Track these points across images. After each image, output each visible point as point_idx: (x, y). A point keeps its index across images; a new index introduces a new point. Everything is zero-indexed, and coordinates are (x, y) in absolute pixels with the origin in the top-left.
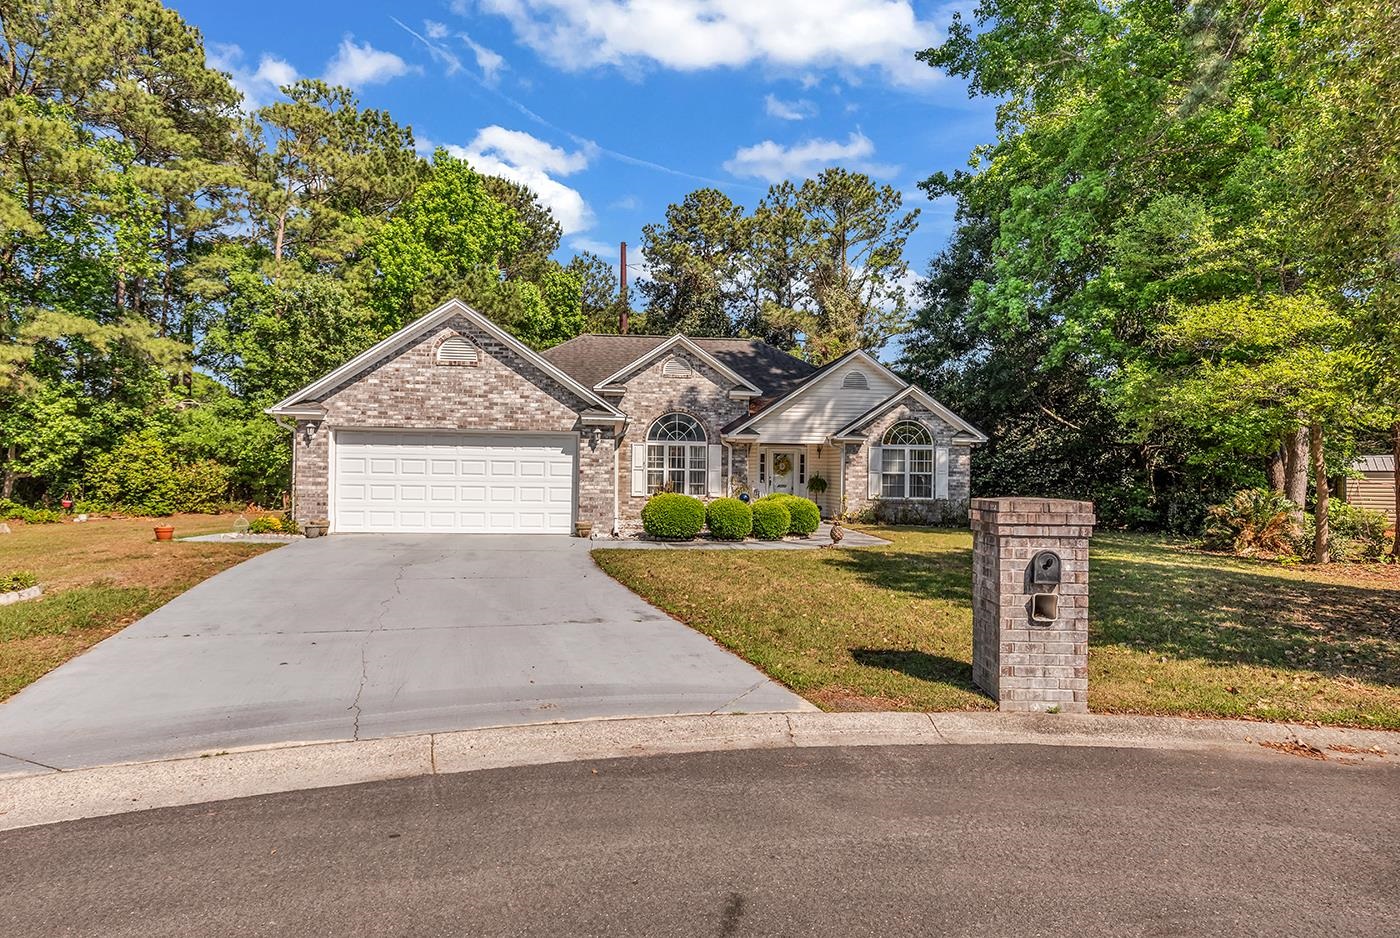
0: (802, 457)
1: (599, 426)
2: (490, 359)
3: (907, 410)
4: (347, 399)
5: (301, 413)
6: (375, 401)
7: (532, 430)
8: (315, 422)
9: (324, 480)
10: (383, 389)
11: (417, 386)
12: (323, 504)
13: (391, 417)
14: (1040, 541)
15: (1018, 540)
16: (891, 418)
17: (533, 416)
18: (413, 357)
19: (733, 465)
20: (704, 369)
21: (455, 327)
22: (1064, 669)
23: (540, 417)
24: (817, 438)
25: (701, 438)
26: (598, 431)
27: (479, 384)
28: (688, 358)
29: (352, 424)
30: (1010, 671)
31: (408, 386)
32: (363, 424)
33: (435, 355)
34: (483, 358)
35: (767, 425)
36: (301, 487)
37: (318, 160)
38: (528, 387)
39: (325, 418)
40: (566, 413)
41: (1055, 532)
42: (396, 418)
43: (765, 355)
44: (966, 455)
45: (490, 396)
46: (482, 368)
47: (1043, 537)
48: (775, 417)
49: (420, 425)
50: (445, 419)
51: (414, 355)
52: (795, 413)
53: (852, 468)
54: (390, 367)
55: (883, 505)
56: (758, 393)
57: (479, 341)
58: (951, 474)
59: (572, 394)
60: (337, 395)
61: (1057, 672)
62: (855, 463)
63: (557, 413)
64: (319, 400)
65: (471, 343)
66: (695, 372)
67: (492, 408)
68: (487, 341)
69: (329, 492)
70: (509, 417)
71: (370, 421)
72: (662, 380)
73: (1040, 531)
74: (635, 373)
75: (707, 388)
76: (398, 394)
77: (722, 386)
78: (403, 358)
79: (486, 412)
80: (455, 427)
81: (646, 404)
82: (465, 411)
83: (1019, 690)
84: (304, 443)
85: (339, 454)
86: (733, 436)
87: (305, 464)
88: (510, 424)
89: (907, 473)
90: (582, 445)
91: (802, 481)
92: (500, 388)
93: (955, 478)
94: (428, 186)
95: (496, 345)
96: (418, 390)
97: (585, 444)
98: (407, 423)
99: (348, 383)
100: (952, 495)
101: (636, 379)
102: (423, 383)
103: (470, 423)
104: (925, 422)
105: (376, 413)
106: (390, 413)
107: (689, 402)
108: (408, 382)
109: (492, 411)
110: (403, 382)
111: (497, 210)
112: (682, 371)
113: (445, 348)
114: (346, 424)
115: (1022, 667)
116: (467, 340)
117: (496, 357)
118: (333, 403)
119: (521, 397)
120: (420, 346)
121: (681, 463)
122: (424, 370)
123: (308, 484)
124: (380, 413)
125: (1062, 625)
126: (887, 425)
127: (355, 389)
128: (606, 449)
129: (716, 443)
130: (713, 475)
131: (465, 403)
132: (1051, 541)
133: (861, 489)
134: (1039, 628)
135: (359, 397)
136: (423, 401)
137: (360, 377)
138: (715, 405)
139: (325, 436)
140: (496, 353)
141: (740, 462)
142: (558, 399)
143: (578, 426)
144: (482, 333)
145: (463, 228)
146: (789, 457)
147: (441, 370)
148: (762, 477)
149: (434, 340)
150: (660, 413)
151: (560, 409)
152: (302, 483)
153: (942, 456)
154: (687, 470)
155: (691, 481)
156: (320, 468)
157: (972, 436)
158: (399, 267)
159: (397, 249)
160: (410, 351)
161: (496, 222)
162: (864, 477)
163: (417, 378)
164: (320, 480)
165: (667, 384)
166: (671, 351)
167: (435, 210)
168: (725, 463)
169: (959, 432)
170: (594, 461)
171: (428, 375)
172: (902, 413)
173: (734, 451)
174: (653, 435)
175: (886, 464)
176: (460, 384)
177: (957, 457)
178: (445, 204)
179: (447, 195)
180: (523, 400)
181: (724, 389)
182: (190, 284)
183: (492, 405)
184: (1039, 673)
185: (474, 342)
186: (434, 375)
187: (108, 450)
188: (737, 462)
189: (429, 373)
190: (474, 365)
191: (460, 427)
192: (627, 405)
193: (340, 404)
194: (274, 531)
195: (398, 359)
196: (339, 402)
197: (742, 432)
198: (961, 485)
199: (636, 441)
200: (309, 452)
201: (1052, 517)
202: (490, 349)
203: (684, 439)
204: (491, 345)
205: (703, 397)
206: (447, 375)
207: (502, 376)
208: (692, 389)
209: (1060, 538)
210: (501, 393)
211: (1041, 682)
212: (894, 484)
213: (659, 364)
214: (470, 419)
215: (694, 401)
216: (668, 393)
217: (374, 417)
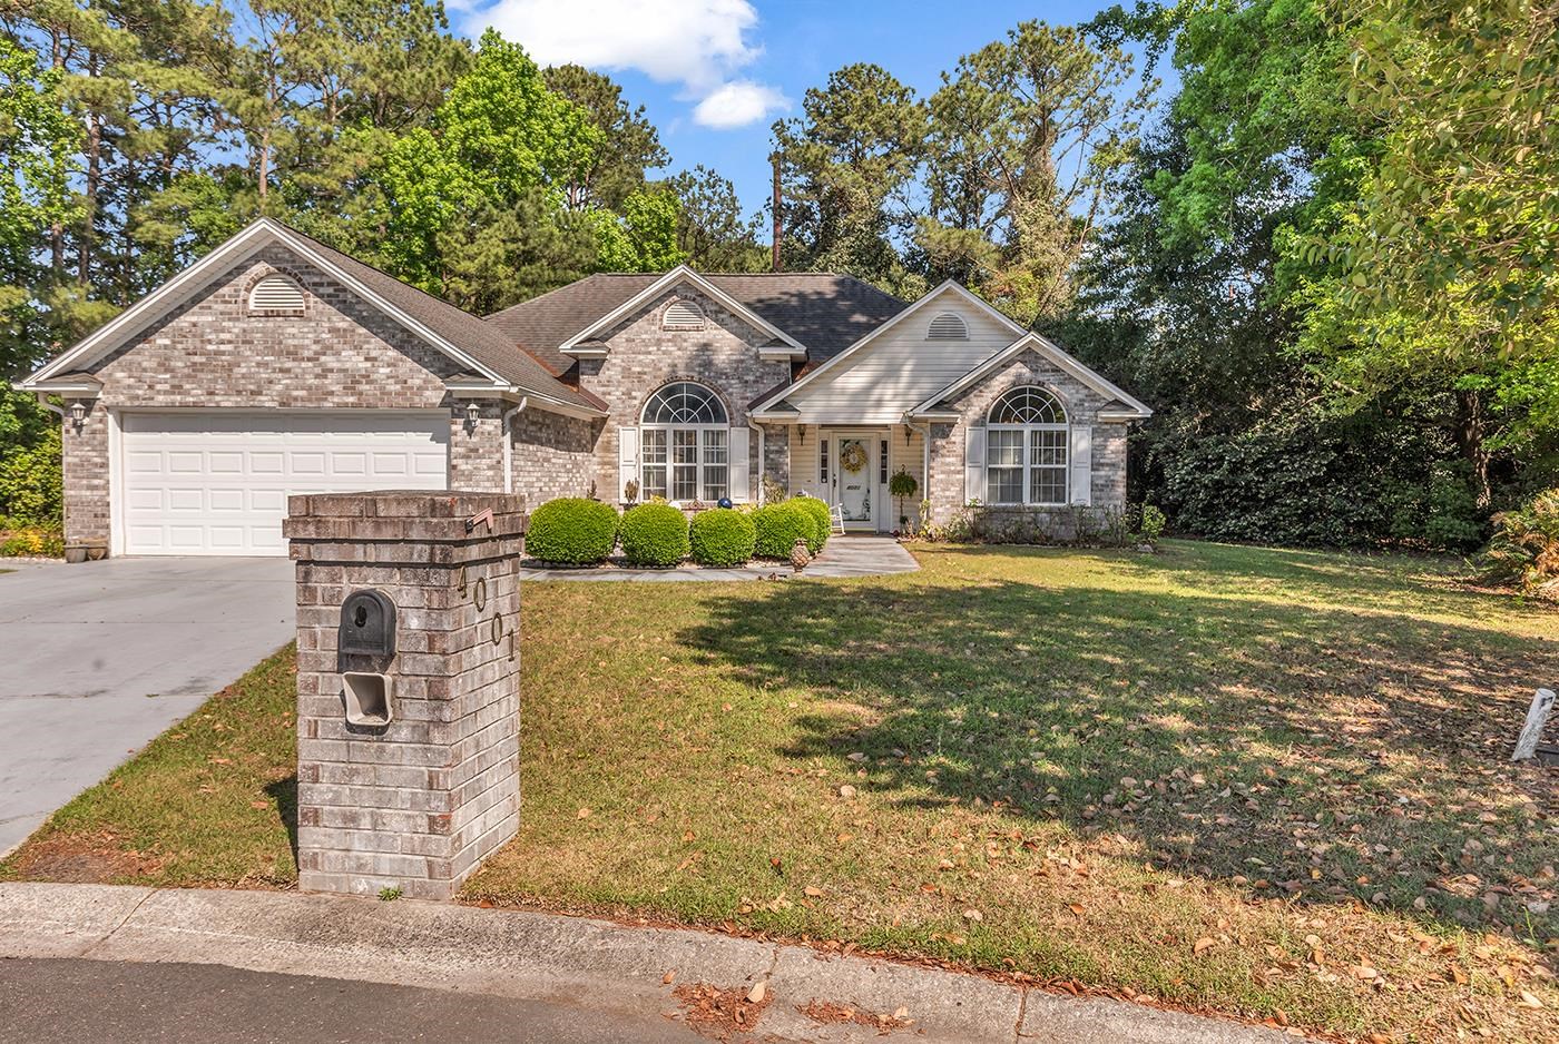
0: (884, 444)
1: (476, 400)
2: (322, 306)
3: (1025, 370)
4: (128, 368)
5: (67, 388)
6: (166, 371)
7: (382, 407)
8: (82, 401)
9: (102, 482)
10: (176, 353)
11: (222, 347)
12: (101, 515)
13: (187, 393)
14: (366, 571)
15: (326, 569)
16: (1001, 383)
17: (382, 389)
18: (215, 306)
19: (766, 457)
20: (722, 316)
21: (271, 261)
22: (409, 817)
23: (393, 387)
24: (889, 415)
25: (720, 418)
26: (473, 406)
27: (307, 342)
28: (698, 301)
29: (136, 403)
30: (316, 818)
31: (210, 347)
32: (151, 403)
33: (245, 301)
34: (312, 305)
35: (813, 398)
36: (72, 493)
37: (302, 53)
38: (376, 345)
39: (100, 395)
40: (430, 382)
41: (386, 554)
42: (195, 395)
43: (852, 296)
44: (1120, 437)
45: (323, 358)
46: (310, 320)
47: (370, 565)
48: (824, 383)
49: (228, 402)
50: (260, 393)
51: (216, 302)
52: (855, 379)
53: (939, 459)
54: (185, 321)
55: (989, 513)
56: (800, 350)
57: (306, 279)
58: (1096, 466)
59: (439, 353)
60: (115, 363)
61: (395, 821)
62: (945, 451)
63: (418, 382)
64: (92, 371)
65: (296, 283)
66: (710, 323)
67: (326, 377)
68: (317, 280)
69: (111, 499)
70: (350, 388)
71: (161, 398)
72: (660, 335)
73: (359, 554)
74: (622, 325)
75: (726, 346)
76: (197, 359)
77: (748, 342)
78: (201, 308)
79: (316, 382)
80: (274, 404)
81: (638, 369)
82: (288, 381)
83: (332, 853)
84: (73, 431)
85: (122, 445)
86: (760, 414)
87: (77, 460)
88: (351, 399)
89: (1027, 467)
90: (454, 428)
91: (883, 480)
92: (335, 346)
93: (1102, 473)
94: (462, 83)
95: (329, 284)
96: (223, 353)
97: (458, 427)
98: (210, 401)
99: (129, 346)
100: (1095, 499)
101: (623, 335)
102: (230, 342)
103: (296, 399)
104: (1054, 388)
105: (167, 387)
106: (187, 386)
107: (700, 366)
108: (210, 342)
109: (326, 382)
110: (202, 342)
111: (559, 110)
112: (691, 320)
113: (260, 292)
114: (128, 404)
115: (336, 809)
116: (290, 279)
117: (330, 303)
118: (110, 375)
119: (367, 359)
120: (225, 290)
121: (690, 455)
122: (231, 324)
123: (81, 488)
124: (173, 386)
125: (405, 734)
126: (995, 394)
127: (139, 354)
128: (489, 434)
129: (742, 426)
130: (737, 473)
131: (288, 371)
132: (382, 572)
133: (953, 492)
134: (365, 737)
135: (145, 364)
136: (230, 368)
137: (144, 336)
138: (739, 369)
139: (101, 421)
140: (329, 296)
141: (777, 452)
142: (419, 361)
143: (447, 400)
144: (309, 268)
145: (511, 139)
146: (863, 444)
147: (255, 323)
148: (824, 475)
149: (243, 280)
150: (658, 382)
151: (419, 376)
152: (73, 487)
153: (1080, 442)
154: (700, 466)
155: (706, 481)
156: (96, 465)
157: (1127, 407)
158: (420, 195)
159: (419, 172)
160: (211, 298)
161: (559, 127)
162: (959, 472)
163: (223, 336)
164: (96, 482)
165: (669, 340)
166: (673, 292)
167: (474, 115)
168: (754, 455)
169: (1109, 403)
170: (472, 450)
171: (236, 330)
172: (1019, 376)
173: (767, 438)
174: (651, 415)
175: (993, 454)
176: (280, 343)
177: (1106, 441)
178: (484, 106)
179: (489, 95)
180: (369, 364)
181: (753, 345)
182: (140, 229)
183: (326, 371)
184: (366, 822)
185: (299, 280)
186: (244, 331)
187: (30, 449)
188: (772, 452)
189: (237, 327)
190: (299, 315)
191: (282, 404)
192: (611, 372)
193: (119, 375)
194: (33, 554)
195: (196, 309)
196: (117, 372)
197: (772, 409)
198: (1111, 484)
199: (625, 424)
200: (82, 444)
201: (377, 526)
202: (321, 290)
203: (694, 420)
204: (322, 285)
205: (722, 358)
206: (263, 331)
207: (339, 330)
208: (705, 347)
209: (400, 566)
210: (338, 353)
211: (368, 838)
212: (1008, 483)
213: (657, 311)
214: (295, 393)
215: (708, 364)
216: (671, 353)
217: (166, 392)
